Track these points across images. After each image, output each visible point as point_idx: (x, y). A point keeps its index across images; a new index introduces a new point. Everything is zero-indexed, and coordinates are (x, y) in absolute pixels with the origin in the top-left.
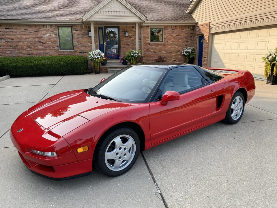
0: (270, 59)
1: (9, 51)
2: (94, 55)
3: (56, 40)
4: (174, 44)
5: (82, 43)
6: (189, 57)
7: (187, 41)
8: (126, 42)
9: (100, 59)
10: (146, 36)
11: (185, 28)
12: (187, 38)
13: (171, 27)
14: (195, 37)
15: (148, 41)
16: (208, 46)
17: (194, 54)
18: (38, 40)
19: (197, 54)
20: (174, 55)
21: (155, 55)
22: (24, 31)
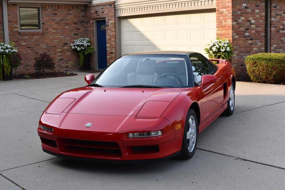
0: (214, 50)
4: (57, 33)
6: (84, 53)
7: (77, 29)
10: (12, 19)
11: (73, 8)
12: (77, 24)
13: (52, 6)
14: (89, 22)
15: (17, 28)
16: (115, 35)
17: (91, 48)
19: (95, 48)
20: (60, 50)
21: (29, 51)
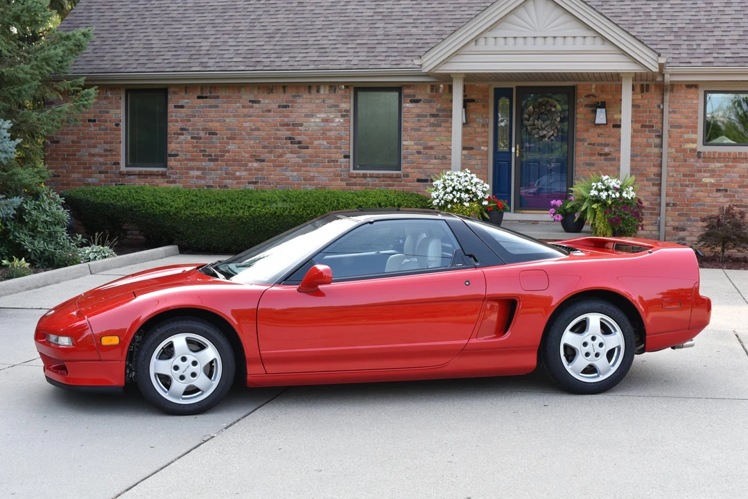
1: (198, 169)
2: (449, 190)
3: (343, 133)
5: (431, 148)
8: (599, 145)
9: (467, 204)
10: (684, 121)
18: (288, 134)
22: (250, 104)
